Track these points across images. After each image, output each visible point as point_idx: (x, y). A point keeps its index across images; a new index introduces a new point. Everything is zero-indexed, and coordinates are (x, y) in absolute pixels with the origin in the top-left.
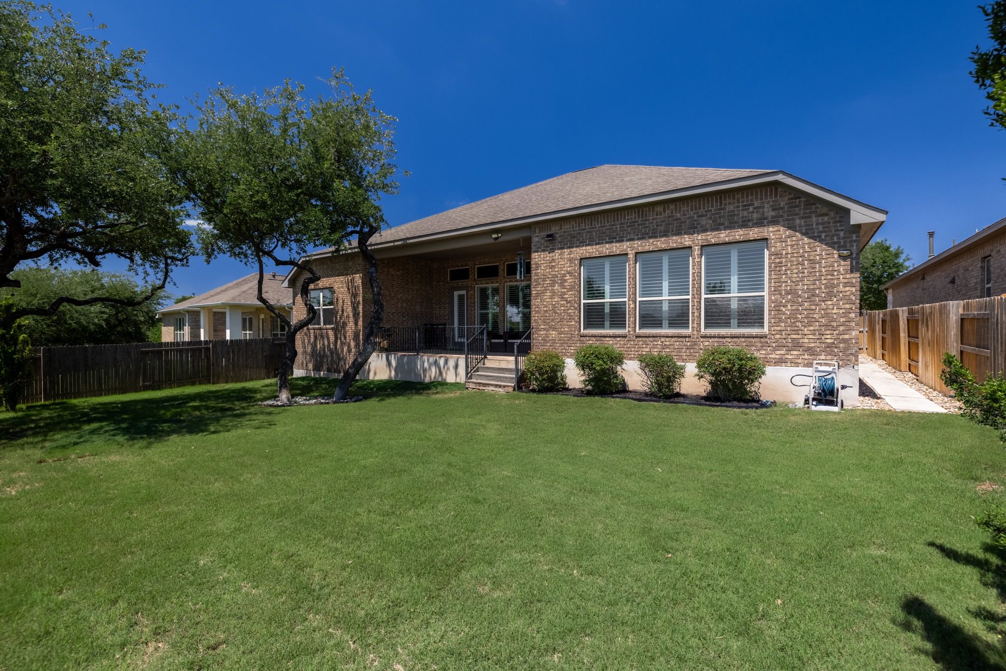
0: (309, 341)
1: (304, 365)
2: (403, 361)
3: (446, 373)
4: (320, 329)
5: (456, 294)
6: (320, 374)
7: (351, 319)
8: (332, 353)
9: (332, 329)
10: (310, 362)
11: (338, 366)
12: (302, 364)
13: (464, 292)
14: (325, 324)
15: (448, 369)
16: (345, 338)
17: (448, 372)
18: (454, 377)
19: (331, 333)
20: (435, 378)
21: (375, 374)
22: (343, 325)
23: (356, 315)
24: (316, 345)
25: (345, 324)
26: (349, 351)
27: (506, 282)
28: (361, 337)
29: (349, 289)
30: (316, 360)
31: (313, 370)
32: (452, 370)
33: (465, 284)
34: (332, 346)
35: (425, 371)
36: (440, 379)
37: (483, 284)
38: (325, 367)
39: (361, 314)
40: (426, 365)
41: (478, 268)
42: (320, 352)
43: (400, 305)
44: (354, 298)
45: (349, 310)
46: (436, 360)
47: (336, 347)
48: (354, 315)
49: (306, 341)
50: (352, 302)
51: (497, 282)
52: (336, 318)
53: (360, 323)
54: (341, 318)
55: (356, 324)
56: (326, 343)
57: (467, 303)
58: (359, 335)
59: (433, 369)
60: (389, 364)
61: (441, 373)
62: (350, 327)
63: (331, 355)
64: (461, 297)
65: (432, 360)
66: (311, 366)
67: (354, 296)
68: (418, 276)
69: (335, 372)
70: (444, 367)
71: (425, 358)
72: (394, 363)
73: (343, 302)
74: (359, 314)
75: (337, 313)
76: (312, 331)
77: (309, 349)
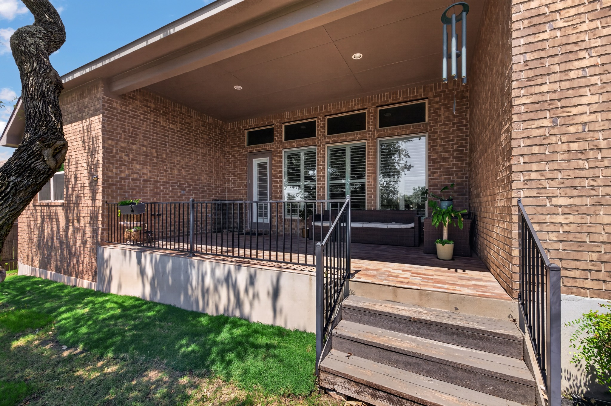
0: (36, 224)
1: (30, 258)
2: (164, 268)
3: (251, 304)
4: (48, 206)
5: (256, 162)
6: (46, 275)
7: (87, 190)
8: (61, 243)
9: (63, 205)
10: (36, 255)
11: (69, 265)
12: (28, 256)
13: (266, 160)
14: (56, 198)
15: (256, 296)
16: (79, 221)
17: (256, 302)
18: (270, 313)
19: (60, 210)
20: (226, 310)
21: (120, 286)
22: (76, 200)
23: (93, 183)
24: (43, 231)
25: (79, 199)
26: (84, 243)
27: (328, 143)
28: (100, 219)
29: (84, 142)
30: (43, 254)
31: (40, 268)
32: (265, 301)
33: (268, 148)
34: (62, 233)
35: (205, 292)
36: (237, 314)
37: (293, 147)
38: (53, 266)
39: (100, 181)
40: (208, 281)
41: (286, 127)
42: (47, 241)
43: (176, 172)
44: (91, 155)
45: (84, 178)
46: (229, 272)
47: (67, 236)
48: (90, 186)
49: (32, 222)
50: (88, 163)
51: (314, 144)
52: (67, 188)
53: (99, 196)
54: (73, 190)
55: (94, 198)
56: (55, 229)
57: (271, 173)
58: (97, 217)
59: (223, 291)
60: (142, 272)
61: (239, 303)
62: (86, 205)
63: (61, 246)
64: (262, 167)
65: (220, 272)
66: (37, 262)
67: (92, 152)
68: (205, 136)
69: (65, 274)
70: (246, 291)
71: (207, 266)
72: (149, 272)
73: (77, 164)
74: (97, 182)
75: (69, 181)
76: (39, 209)
77: (35, 237)
